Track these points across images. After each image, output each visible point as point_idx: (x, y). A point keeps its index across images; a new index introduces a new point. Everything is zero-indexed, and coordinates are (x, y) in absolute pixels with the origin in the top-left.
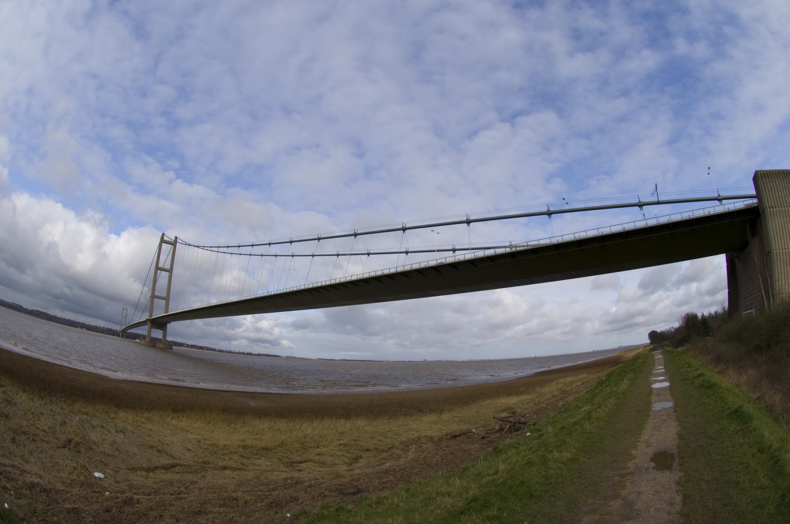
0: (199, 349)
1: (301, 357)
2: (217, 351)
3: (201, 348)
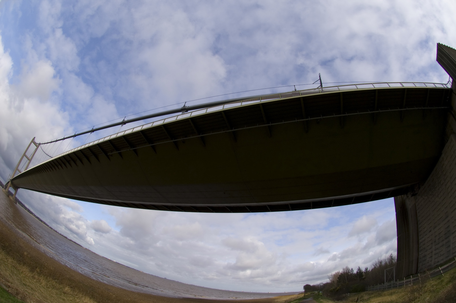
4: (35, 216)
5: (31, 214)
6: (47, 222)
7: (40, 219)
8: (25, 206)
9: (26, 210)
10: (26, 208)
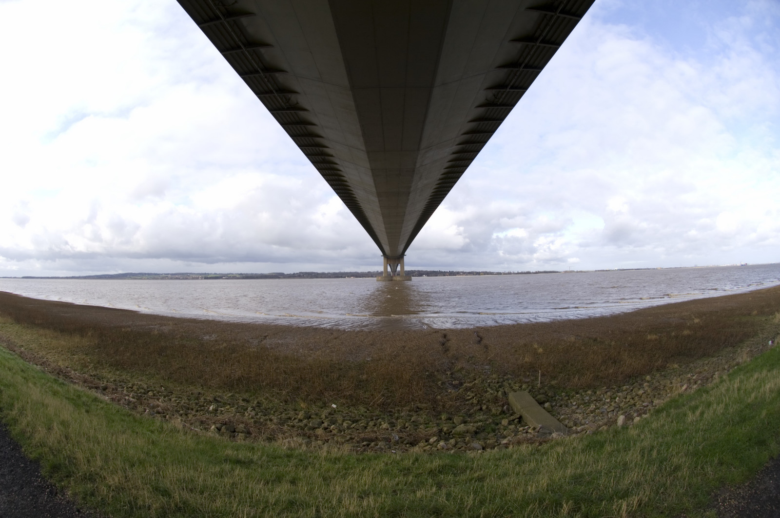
0: (476, 275)
1: (579, 270)
2: (496, 274)
3: (478, 273)
4: (464, 273)
5: (456, 275)
6: (488, 270)
7: (476, 272)
8: (442, 272)
9: (445, 275)
10: (444, 274)
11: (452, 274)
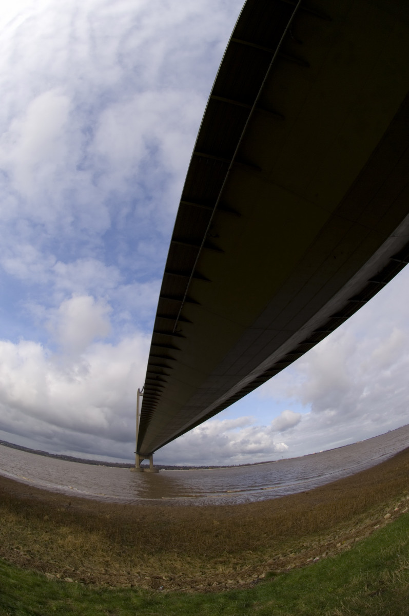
0: (204, 469)
2: (221, 468)
3: (207, 468)
4: (195, 468)
5: (189, 469)
10: (179, 468)
11: (185, 468)
